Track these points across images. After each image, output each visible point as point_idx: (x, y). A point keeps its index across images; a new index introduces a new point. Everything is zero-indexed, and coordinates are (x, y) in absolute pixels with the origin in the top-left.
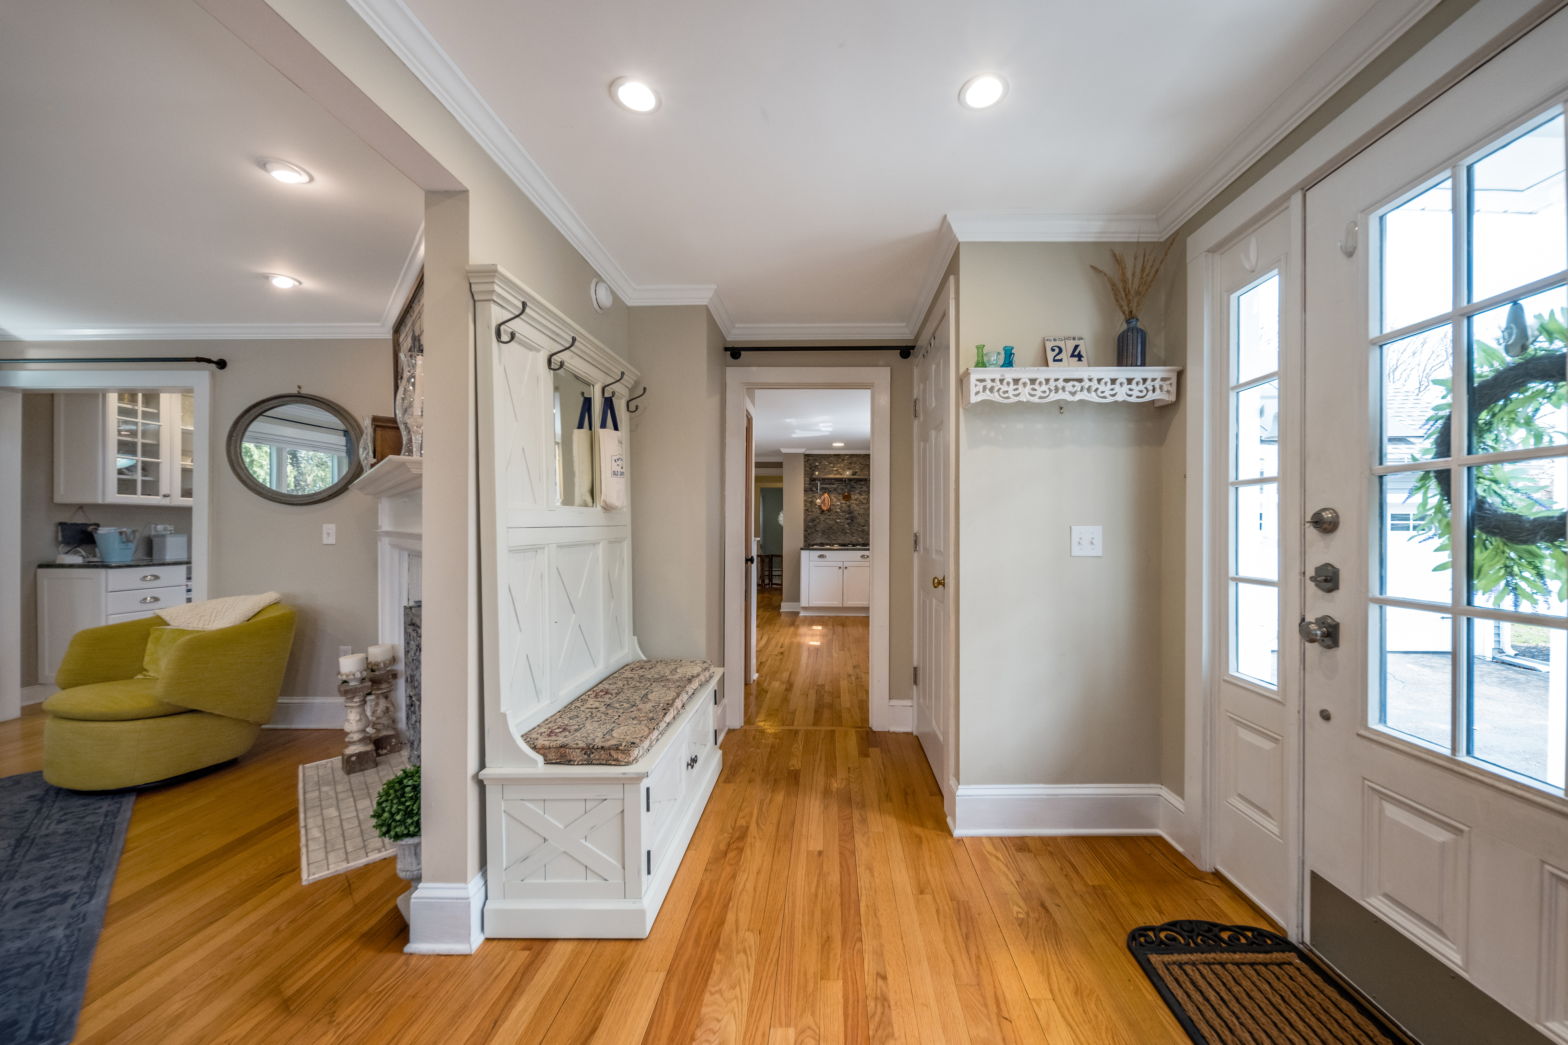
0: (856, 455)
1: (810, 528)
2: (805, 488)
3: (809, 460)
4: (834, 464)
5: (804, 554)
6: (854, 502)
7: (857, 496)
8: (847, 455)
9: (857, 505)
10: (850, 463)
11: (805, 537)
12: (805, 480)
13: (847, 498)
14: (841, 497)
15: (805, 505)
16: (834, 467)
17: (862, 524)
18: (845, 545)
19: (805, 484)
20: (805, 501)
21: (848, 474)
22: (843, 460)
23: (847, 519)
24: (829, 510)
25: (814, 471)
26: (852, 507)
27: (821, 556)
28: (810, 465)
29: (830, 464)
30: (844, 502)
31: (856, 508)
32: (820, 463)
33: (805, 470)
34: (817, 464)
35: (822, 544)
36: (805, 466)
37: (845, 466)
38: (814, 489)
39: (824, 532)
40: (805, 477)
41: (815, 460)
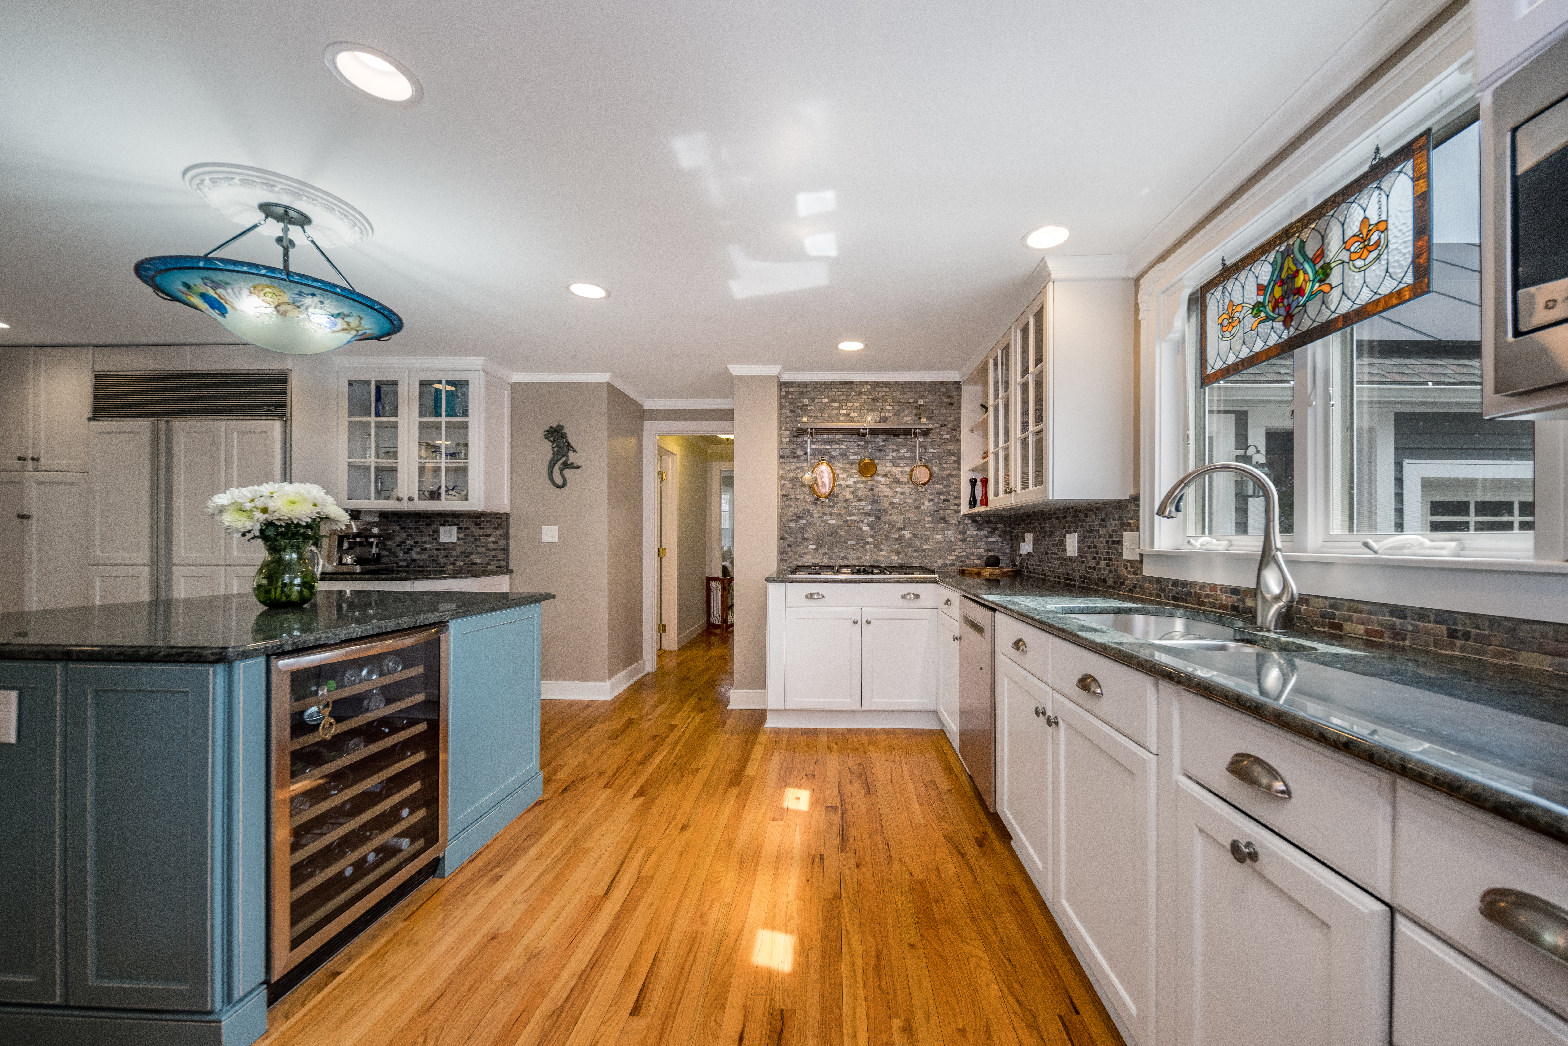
0: (887, 384)
1: (791, 532)
2: (780, 450)
3: (788, 393)
4: (840, 401)
5: (775, 591)
6: (883, 479)
7: (889, 467)
8: (867, 383)
9: (888, 486)
10: (874, 400)
11: (782, 552)
12: (780, 436)
13: (867, 469)
14: (855, 470)
15: (782, 486)
16: (840, 408)
17: (898, 525)
18: (865, 572)
19: (781, 442)
20: (782, 478)
21: (869, 420)
22: (860, 393)
23: (868, 514)
24: (831, 496)
25: (800, 416)
26: (877, 490)
27: (810, 596)
28: (792, 403)
29: (833, 401)
30: (862, 479)
31: (887, 491)
32: (812, 400)
33: (780, 414)
34: (806, 402)
35: (816, 569)
36: (781, 406)
37: (863, 405)
38: (800, 453)
39: (819, 544)
40: (780, 428)
41: (802, 393)
